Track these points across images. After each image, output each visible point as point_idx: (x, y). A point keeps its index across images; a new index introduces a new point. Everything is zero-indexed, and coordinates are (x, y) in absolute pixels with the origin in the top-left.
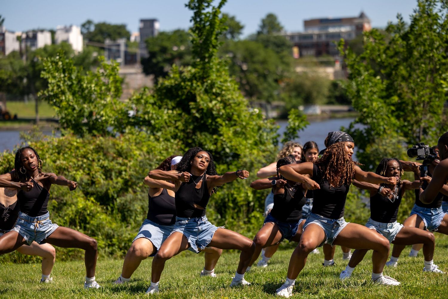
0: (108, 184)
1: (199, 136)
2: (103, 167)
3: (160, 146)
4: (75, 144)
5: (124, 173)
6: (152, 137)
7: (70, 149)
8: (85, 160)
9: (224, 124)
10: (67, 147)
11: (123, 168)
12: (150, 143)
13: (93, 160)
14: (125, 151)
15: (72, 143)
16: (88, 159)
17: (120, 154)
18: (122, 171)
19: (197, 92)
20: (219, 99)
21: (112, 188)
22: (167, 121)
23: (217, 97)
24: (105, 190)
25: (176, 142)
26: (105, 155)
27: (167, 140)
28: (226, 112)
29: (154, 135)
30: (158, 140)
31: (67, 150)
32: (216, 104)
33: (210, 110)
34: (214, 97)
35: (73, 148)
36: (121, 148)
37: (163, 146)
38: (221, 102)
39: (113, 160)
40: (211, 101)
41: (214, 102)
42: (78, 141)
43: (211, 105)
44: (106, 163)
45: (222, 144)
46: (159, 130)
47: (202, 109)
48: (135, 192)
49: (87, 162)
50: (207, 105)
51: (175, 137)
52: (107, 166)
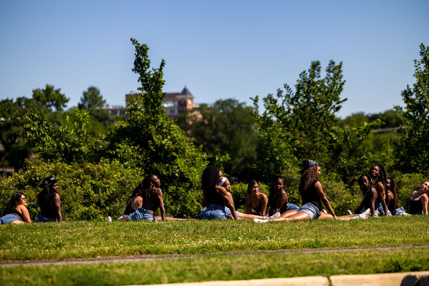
0: (100, 197)
1: (155, 164)
2: (92, 184)
3: (129, 171)
4: (68, 168)
5: (107, 189)
6: (122, 165)
7: (64, 172)
8: (78, 180)
9: (177, 156)
10: (62, 171)
11: (107, 185)
12: (122, 169)
13: (84, 180)
14: (107, 174)
15: (65, 167)
16: (80, 179)
17: (103, 176)
18: (106, 188)
19: (153, 133)
20: (169, 137)
21: (103, 200)
22: (131, 154)
23: (167, 136)
24: (97, 201)
25: (140, 169)
26: (92, 176)
27: (133, 168)
28: (174, 147)
29: (123, 164)
30: (126, 167)
31: (62, 172)
32: (166, 141)
33: (162, 146)
34: (165, 136)
35: (66, 171)
36: (104, 171)
37: (131, 172)
38: (171, 140)
39: (99, 180)
40: (163, 140)
41: (166, 140)
42: (69, 166)
43: (164, 142)
44: (94, 182)
45: (173, 170)
46: (126, 160)
47: (157, 145)
48: (121, 202)
49: (79, 181)
50: (161, 142)
51: (138, 165)
52: (95, 184)
